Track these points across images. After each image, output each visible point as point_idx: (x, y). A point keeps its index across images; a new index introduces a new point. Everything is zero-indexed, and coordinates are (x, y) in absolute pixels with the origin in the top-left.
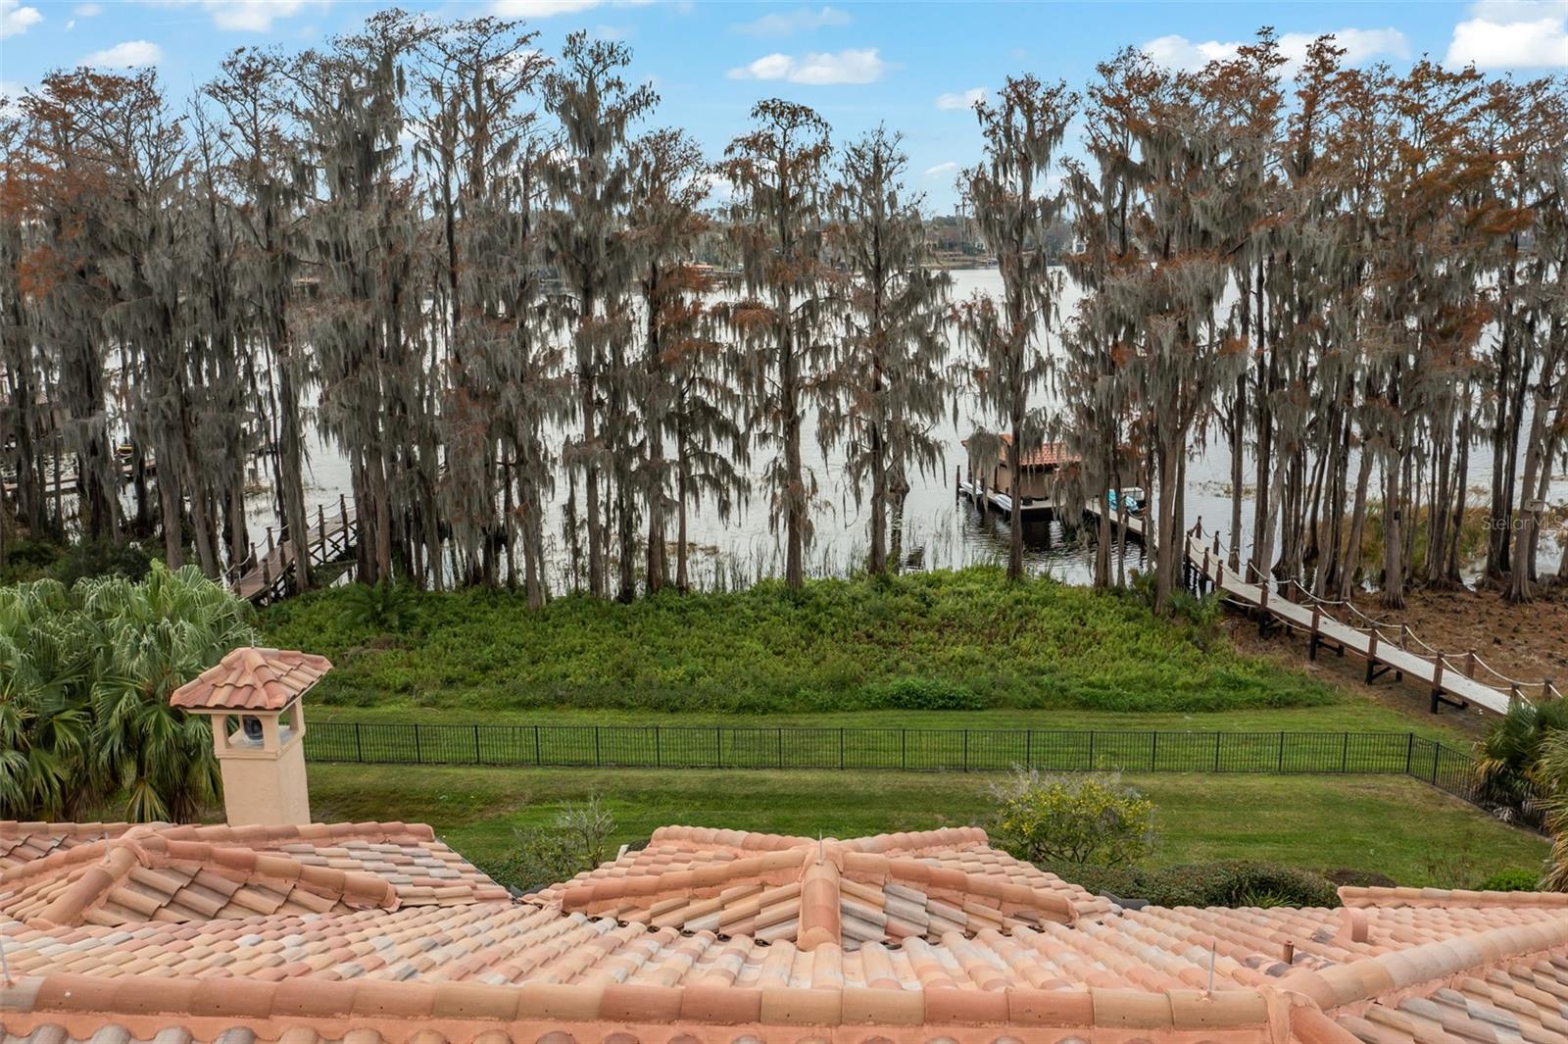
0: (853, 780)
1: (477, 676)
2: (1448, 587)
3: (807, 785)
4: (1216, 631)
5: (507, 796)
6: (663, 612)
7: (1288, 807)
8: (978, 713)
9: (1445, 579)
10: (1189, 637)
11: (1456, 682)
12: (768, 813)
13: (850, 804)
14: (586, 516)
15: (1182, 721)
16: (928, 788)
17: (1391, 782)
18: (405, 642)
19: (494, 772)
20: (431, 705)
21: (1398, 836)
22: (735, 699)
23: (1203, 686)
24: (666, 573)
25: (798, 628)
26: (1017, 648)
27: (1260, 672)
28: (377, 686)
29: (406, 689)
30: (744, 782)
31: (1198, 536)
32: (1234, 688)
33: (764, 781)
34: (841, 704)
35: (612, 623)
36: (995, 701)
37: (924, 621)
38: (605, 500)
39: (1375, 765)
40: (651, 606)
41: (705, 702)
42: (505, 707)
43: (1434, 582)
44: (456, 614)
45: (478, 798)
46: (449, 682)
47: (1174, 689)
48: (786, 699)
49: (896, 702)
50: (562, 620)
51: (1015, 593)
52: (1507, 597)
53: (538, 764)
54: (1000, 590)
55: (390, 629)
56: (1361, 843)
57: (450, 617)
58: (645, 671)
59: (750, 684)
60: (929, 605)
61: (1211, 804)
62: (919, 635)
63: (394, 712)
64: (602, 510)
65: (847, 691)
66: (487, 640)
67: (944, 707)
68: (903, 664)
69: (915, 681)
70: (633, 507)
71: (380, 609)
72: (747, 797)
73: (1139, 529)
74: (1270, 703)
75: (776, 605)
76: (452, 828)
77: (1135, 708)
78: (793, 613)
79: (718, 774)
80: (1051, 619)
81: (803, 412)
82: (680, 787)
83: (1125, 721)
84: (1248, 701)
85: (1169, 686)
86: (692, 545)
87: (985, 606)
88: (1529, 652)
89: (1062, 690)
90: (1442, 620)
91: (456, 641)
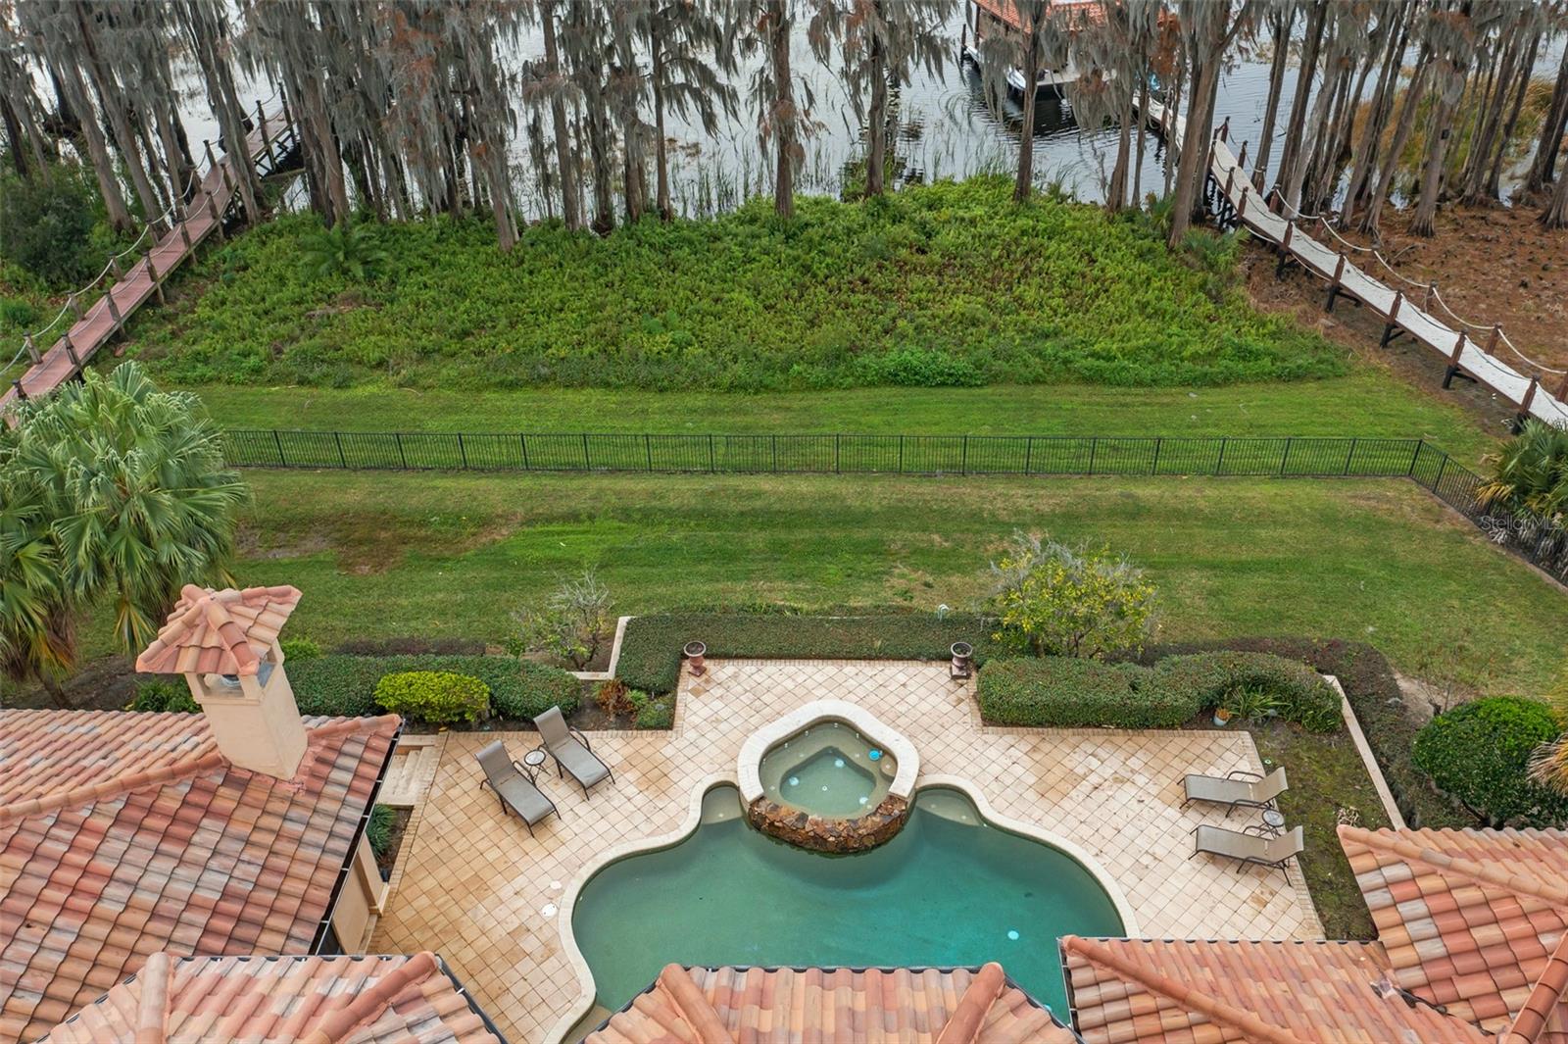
0: (848, 491)
1: (454, 346)
2: (1484, 204)
3: (803, 497)
4: (1232, 278)
5: (498, 516)
6: (644, 251)
7: (1285, 525)
8: (976, 391)
9: (1482, 195)
10: (1202, 287)
11: (1475, 360)
12: (763, 534)
13: (846, 522)
14: (554, 138)
15: (1185, 400)
16: (926, 501)
17: (1392, 489)
18: (374, 297)
19: (483, 483)
20: (410, 386)
21: (1390, 564)
22: (726, 378)
23: (1212, 355)
24: (645, 195)
25: (790, 272)
26: (1019, 299)
27: (1273, 336)
28: (350, 361)
29: (381, 364)
30: (739, 495)
31: (1224, 139)
32: (1244, 358)
33: (759, 494)
34: (837, 380)
35: (592, 266)
36: (995, 376)
37: (923, 259)
38: (574, 119)
39: (1380, 463)
40: (632, 243)
41: (695, 381)
42: (487, 387)
43: (1469, 199)
44: (425, 257)
45: (470, 519)
46: (425, 354)
47: (1182, 360)
48: (779, 375)
49: (892, 379)
50: (538, 264)
51: (1021, 222)
52: (1543, 219)
53: (529, 468)
54: (1006, 216)
55: (355, 281)
56: (1354, 573)
57: (418, 262)
58: (630, 337)
59: (741, 359)
60: (929, 236)
61: (1210, 521)
62: (916, 281)
63: (373, 395)
64: (571, 132)
65: (842, 367)
66: (460, 293)
67: (943, 384)
68: (901, 323)
69: (914, 355)
70: (605, 124)
71: (341, 259)
72: (742, 514)
73: (1159, 116)
74: (1279, 377)
75: (765, 241)
76: (447, 560)
77: (1139, 383)
78: (785, 251)
79: (710, 483)
80: (1061, 258)
81: (793, 16)
82: (673, 503)
83: (1128, 399)
84: (1257, 374)
85: (1176, 356)
86: (672, 141)
87: (989, 237)
88: (1554, 300)
89: (1066, 361)
90: (1471, 250)
91: (426, 295)
